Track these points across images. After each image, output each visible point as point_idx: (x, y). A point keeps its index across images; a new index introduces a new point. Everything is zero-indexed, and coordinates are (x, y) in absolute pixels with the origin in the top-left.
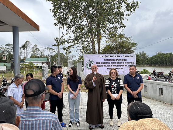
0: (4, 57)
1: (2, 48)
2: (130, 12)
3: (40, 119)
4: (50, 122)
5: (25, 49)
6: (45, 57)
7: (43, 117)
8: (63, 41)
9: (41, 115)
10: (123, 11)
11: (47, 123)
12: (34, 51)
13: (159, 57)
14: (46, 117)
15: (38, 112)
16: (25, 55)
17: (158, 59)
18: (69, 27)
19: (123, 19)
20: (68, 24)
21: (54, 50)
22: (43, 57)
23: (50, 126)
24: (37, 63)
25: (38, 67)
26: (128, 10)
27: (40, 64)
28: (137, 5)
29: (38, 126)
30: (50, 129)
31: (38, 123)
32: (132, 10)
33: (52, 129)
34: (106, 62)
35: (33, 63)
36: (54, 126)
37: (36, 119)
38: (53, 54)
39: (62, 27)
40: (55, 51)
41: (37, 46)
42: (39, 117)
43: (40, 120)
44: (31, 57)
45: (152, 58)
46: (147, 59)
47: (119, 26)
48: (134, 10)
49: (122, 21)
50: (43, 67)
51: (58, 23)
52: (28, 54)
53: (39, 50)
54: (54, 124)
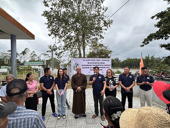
0: (6, 61)
1: (4, 54)
2: (106, 27)
3: (21, 117)
4: (32, 120)
5: (24, 55)
6: (41, 61)
7: (25, 115)
8: (56, 48)
9: (22, 114)
10: (102, 26)
11: (28, 121)
12: (32, 56)
13: (128, 61)
14: (28, 115)
15: (20, 111)
16: (24, 60)
17: (128, 63)
18: (61, 37)
19: (102, 33)
20: (60, 35)
21: (48, 56)
22: (40, 61)
23: (31, 123)
24: (35, 66)
25: (35, 69)
26: (105, 26)
27: (37, 67)
28: (112, 22)
29: (19, 125)
30: (31, 127)
31: (19, 121)
32: (108, 26)
33: (33, 126)
34: (89, 64)
35: (31, 66)
36: (36, 123)
37: (17, 118)
38: (48, 59)
39: (55, 37)
40: (50, 56)
41: (34, 52)
42: (21, 116)
43: (21, 119)
44: (30, 61)
45: (123, 62)
46: (120, 63)
47: (99, 37)
48: (109, 26)
49: (101, 34)
50: (39, 69)
51: (52, 34)
52: (27, 58)
53: (36, 56)
54: (36, 122)
